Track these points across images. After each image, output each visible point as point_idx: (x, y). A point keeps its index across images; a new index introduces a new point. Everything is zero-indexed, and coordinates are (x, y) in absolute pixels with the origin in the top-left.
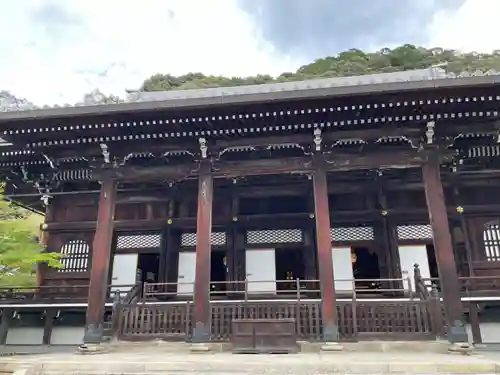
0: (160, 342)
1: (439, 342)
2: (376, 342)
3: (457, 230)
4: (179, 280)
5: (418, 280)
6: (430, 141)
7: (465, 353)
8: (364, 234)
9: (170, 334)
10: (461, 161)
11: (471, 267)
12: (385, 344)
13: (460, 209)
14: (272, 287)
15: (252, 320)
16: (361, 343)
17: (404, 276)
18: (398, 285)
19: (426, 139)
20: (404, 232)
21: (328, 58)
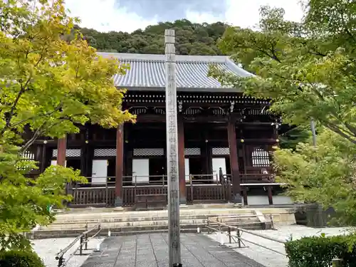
0: (92, 208)
1: (229, 204)
2: (201, 204)
3: (240, 151)
4: (93, 176)
5: (221, 176)
6: (232, 111)
7: (240, 208)
8: (196, 152)
9: (97, 204)
10: (245, 117)
11: (245, 169)
12: (205, 205)
13: (242, 141)
14: (147, 180)
15: (145, 195)
16: (194, 205)
17: (214, 173)
18: (211, 177)
19: (230, 110)
20: (215, 151)
21: (167, 23)
